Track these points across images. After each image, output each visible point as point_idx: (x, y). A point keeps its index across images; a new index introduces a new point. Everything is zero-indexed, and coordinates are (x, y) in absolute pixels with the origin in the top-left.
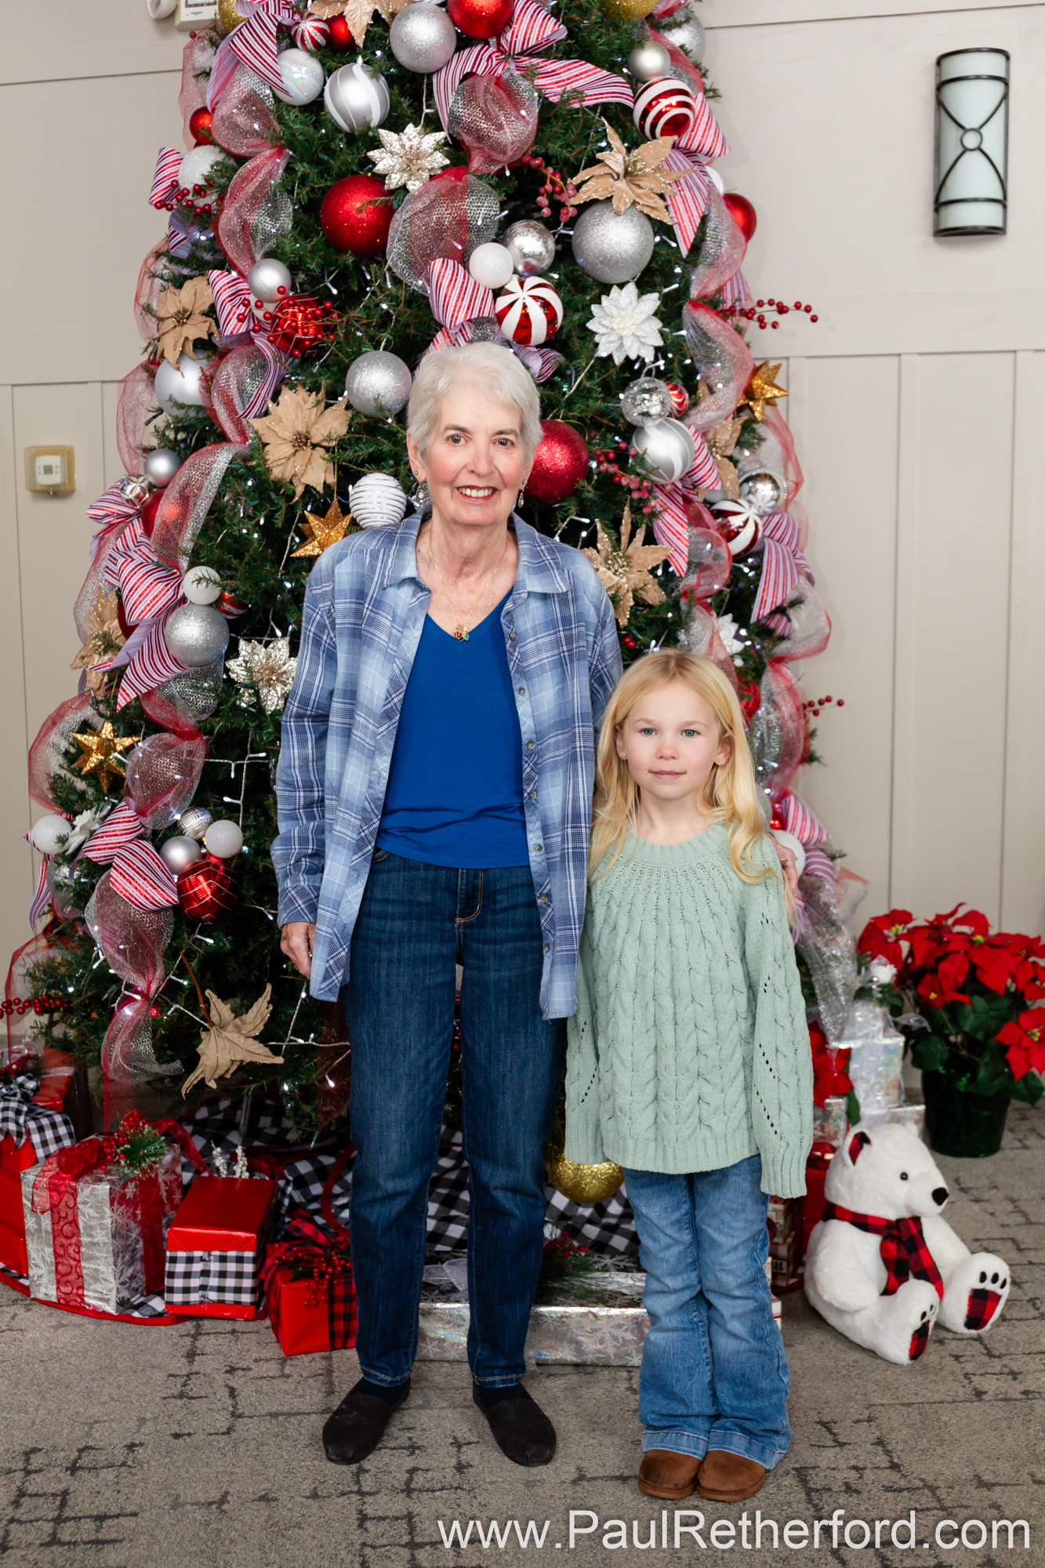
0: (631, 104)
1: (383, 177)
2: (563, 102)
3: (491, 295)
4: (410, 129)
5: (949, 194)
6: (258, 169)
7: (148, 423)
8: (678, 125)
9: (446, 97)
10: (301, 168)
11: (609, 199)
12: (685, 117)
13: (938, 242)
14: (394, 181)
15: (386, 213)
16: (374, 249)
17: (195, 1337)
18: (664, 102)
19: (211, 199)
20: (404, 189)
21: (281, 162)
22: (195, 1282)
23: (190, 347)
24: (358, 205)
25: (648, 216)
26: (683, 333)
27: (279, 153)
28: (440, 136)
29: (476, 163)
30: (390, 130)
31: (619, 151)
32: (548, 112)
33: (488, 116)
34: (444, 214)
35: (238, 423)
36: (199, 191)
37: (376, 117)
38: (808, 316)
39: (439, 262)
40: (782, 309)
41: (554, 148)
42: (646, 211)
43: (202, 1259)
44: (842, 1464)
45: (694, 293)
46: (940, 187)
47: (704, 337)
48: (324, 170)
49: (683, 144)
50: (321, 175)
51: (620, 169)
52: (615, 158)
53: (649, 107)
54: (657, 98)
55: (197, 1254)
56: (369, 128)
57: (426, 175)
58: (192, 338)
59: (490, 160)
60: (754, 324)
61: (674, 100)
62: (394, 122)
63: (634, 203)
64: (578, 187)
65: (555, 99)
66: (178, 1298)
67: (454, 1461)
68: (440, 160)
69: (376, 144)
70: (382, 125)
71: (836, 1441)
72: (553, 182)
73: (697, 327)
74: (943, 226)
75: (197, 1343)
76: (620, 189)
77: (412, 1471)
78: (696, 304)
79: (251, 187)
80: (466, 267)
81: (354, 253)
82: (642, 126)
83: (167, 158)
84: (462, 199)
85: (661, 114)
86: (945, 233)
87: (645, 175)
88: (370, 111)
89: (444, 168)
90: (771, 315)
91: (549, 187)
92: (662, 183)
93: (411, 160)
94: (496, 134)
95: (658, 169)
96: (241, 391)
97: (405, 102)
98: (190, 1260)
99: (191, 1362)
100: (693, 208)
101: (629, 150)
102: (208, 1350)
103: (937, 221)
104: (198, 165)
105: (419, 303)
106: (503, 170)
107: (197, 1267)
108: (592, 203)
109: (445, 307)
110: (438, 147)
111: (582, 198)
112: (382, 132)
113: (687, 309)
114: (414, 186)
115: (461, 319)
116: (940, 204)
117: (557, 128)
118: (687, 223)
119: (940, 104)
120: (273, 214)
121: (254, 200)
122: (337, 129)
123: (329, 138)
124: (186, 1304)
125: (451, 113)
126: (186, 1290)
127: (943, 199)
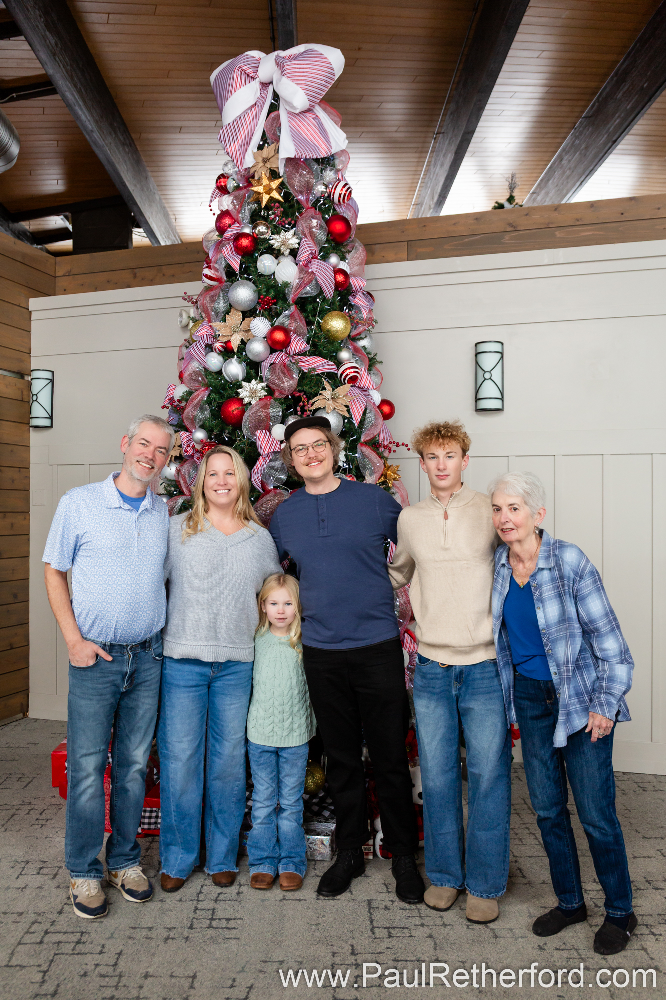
0: (336, 372)
1: (242, 400)
2: (309, 372)
3: (279, 443)
4: (254, 382)
5: (480, 396)
6: (198, 395)
7: (161, 485)
8: (353, 380)
9: (265, 372)
10: (213, 396)
11: (324, 408)
12: (356, 377)
13: (478, 414)
14: (246, 401)
15: (243, 412)
16: (238, 425)
17: (151, 843)
18: (348, 371)
19: (183, 404)
20: (250, 404)
21: (207, 393)
22: (153, 821)
23: (173, 459)
24: (234, 408)
25: (339, 414)
26: (357, 455)
27: (207, 389)
28: (264, 384)
29: (277, 394)
30: (246, 382)
31: (329, 390)
32: (303, 376)
33: (279, 378)
34: (262, 414)
35: (188, 488)
36: (179, 401)
37: (241, 378)
38: (407, 448)
39: (259, 431)
40: (398, 446)
41: (306, 388)
42: (339, 412)
43: (156, 812)
44: (387, 899)
45: (362, 440)
46: (477, 392)
47: (364, 456)
48: (222, 396)
49: (357, 385)
50: (221, 397)
51: (329, 397)
52: (328, 393)
53: (343, 372)
54: (346, 370)
55: (154, 809)
56: (238, 382)
57: (258, 400)
58: (174, 456)
59: (281, 393)
60: (387, 451)
61: (352, 370)
62: (248, 379)
63: (335, 409)
64: (313, 404)
65: (306, 371)
66: (146, 827)
67: (237, 891)
68: (264, 393)
69: (241, 387)
70: (244, 380)
71: (388, 891)
72: (304, 402)
73: (362, 453)
74: (478, 408)
75: (152, 845)
76: (329, 405)
77: (219, 894)
78: (362, 445)
79: (196, 402)
80: (270, 433)
81: (232, 426)
82: (341, 380)
83: (171, 388)
84: (268, 409)
85: (347, 375)
86: (478, 410)
87: (340, 398)
88: (238, 376)
89: (265, 396)
90: (394, 448)
91: (301, 404)
92: (346, 402)
93: (253, 393)
94: (282, 385)
95: (344, 396)
96: (190, 476)
97: (253, 372)
98: (151, 812)
99: (147, 852)
100: (360, 409)
101: (333, 390)
102: (155, 848)
103: (476, 406)
104: (180, 391)
105: (253, 445)
106: (288, 396)
107: (154, 815)
108: (319, 409)
109: (261, 448)
110: (263, 389)
111: (314, 407)
112: (243, 383)
113: (359, 447)
114: (253, 402)
115: (266, 452)
116: (477, 400)
117: (307, 381)
118: (358, 416)
119: (477, 363)
120: (202, 412)
121: (195, 407)
122: (227, 381)
123: (224, 385)
124: (149, 829)
125: (266, 377)
126: (150, 824)
127: (478, 398)
